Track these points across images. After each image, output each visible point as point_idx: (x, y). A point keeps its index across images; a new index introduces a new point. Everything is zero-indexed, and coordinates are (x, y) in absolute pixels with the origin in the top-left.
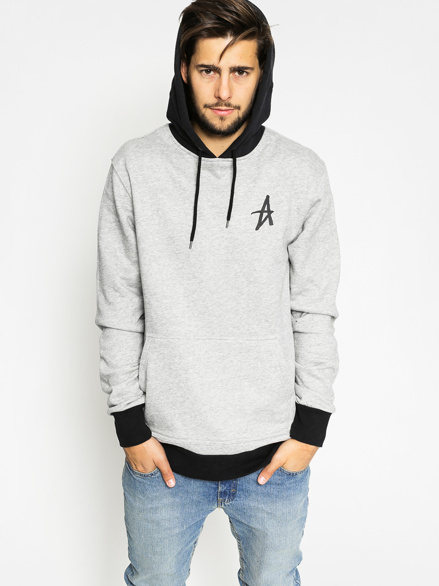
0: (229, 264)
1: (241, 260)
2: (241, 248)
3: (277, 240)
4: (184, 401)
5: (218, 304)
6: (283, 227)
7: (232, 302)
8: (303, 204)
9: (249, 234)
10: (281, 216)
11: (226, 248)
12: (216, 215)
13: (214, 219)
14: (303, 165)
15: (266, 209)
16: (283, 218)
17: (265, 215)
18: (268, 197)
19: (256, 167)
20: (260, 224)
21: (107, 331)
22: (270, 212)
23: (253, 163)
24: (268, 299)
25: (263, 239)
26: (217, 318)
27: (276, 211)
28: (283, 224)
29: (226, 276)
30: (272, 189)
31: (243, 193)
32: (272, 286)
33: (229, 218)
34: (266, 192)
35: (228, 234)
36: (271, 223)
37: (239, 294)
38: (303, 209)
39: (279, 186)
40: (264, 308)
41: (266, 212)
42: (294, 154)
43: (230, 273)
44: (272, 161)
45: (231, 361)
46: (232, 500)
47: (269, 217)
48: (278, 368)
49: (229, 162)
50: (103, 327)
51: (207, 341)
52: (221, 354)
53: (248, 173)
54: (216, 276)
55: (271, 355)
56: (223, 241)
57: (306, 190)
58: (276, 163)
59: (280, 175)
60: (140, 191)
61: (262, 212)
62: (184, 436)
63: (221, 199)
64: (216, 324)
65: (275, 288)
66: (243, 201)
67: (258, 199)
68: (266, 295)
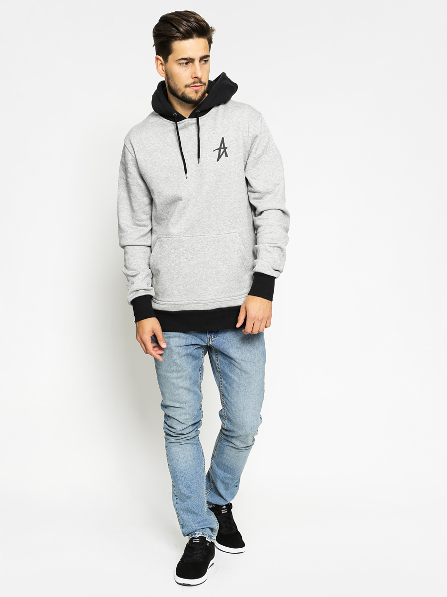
0: (202, 186)
1: (210, 182)
2: (209, 175)
3: (231, 166)
4: (179, 277)
6: (234, 158)
8: (247, 140)
9: (213, 165)
10: (233, 151)
11: (200, 176)
12: (191, 157)
13: (191, 159)
14: (244, 115)
15: (222, 147)
17: (222, 150)
18: (223, 138)
20: (219, 157)
21: (126, 248)
22: (225, 148)
25: (222, 167)
27: (229, 147)
28: (234, 156)
30: (225, 133)
31: (206, 138)
32: (231, 197)
33: (199, 157)
34: (221, 135)
35: (200, 167)
36: (227, 156)
39: (229, 130)
41: (222, 148)
45: (209, 249)
46: (216, 337)
47: (225, 151)
48: (239, 252)
49: (194, 120)
50: (123, 247)
51: (192, 237)
52: (202, 245)
55: (234, 243)
56: (198, 172)
59: (229, 123)
60: (142, 154)
61: (220, 149)
62: (180, 300)
65: (233, 199)
67: (217, 141)
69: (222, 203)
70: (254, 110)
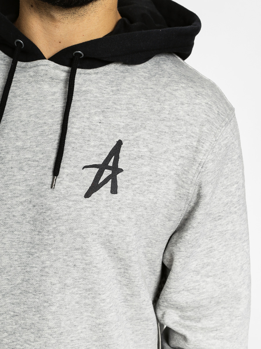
0: (33, 251)
1: (54, 246)
2: (55, 226)
3: (118, 220)
5: (12, 313)
6: (133, 200)
7: (34, 315)
8: (186, 169)
9: (71, 203)
10: (133, 182)
11: (32, 222)
12: (24, 164)
13: (21, 169)
14: (197, 101)
15: (111, 164)
16: (136, 186)
17: (107, 173)
18: (119, 143)
19: (114, 88)
20: (95, 187)
22: (116, 170)
23: (113, 82)
24: (94, 315)
25: (94, 215)
26: (9, 335)
27: (128, 170)
28: (135, 195)
29: (28, 270)
30: (131, 131)
31: (77, 128)
34: (118, 134)
35: (37, 199)
36: (114, 190)
37: (45, 304)
38: (185, 176)
39: (145, 128)
40: (85, 328)
41: (109, 168)
42: (185, 81)
43: (34, 265)
44: (144, 86)
47: (113, 178)
53: (96, 97)
54: (11, 267)
56: (29, 210)
57: (195, 144)
58: (150, 90)
59: (152, 110)
61: (102, 168)
63: (39, 138)
64: (7, 344)
65: (108, 300)
66: (74, 143)
67: (101, 144)
68: (91, 309)
69: (77, 306)
70: (222, 97)
